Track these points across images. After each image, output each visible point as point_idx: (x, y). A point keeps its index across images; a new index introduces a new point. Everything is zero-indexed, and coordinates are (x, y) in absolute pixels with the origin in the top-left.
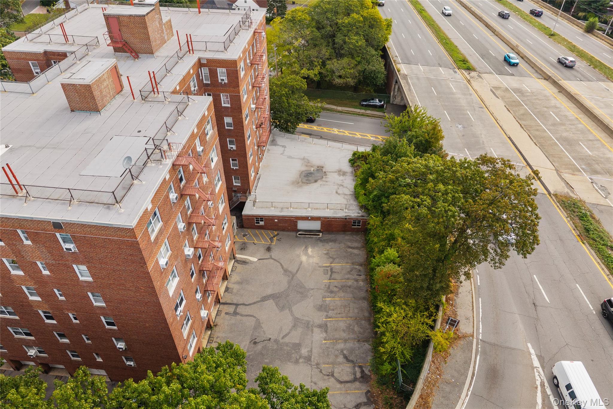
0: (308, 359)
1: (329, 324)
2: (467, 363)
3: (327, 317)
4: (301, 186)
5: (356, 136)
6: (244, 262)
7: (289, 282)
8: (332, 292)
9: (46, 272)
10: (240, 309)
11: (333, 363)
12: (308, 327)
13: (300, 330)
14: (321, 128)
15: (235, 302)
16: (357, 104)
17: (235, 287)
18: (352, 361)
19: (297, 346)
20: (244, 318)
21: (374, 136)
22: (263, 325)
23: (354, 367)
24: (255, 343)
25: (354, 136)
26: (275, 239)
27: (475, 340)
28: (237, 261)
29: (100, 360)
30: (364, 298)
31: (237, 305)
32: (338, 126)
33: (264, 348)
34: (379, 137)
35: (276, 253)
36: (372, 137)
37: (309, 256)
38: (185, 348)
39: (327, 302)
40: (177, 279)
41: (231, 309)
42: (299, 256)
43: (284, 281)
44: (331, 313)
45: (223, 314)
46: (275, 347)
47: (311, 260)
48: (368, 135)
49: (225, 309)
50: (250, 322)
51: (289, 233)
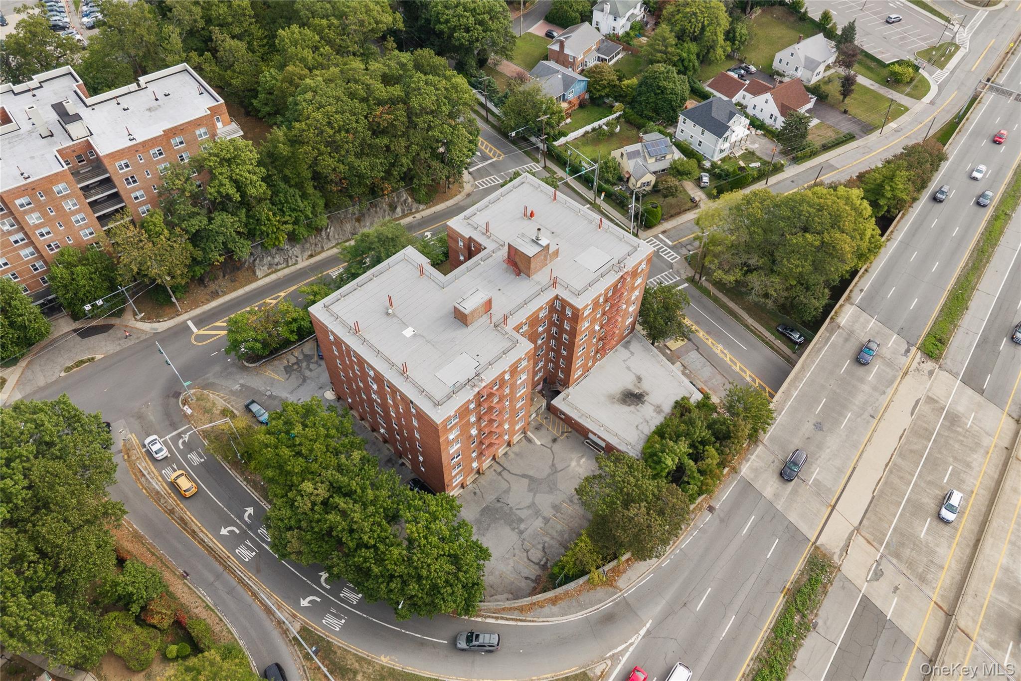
0: (521, 532)
1: (551, 521)
2: (600, 601)
3: (554, 516)
4: (613, 403)
5: (734, 367)
6: (529, 440)
7: (549, 475)
8: (571, 501)
9: (401, 410)
10: (505, 473)
11: (533, 545)
12: (536, 513)
13: (530, 512)
14: (707, 337)
15: (505, 466)
16: (774, 324)
17: (512, 455)
18: (546, 553)
19: (521, 520)
20: (503, 480)
21: (754, 376)
22: (511, 493)
23: (544, 557)
24: (498, 501)
25: (732, 365)
26: (565, 434)
27: (620, 594)
28: (525, 437)
29: (410, 457)
30: (589, 521)
31: (504, 469)
32: (729, 345)
33: (501, 507)
34: (758, 381)
35: (556, 447)
36: (750, 376)
37: (579, 465)
38: (451, 480)
39: (563, 506)
40: (459, 445)
41: (499, 469)
42: (571, 460)
43: (547, 471)
44: (558, 515)
45: (492, 469)
46: (508, 512)
47: (577, 469)
48: (748, 372)
49: (496, 466)
50: (504, 485)
51: (579, 436)
